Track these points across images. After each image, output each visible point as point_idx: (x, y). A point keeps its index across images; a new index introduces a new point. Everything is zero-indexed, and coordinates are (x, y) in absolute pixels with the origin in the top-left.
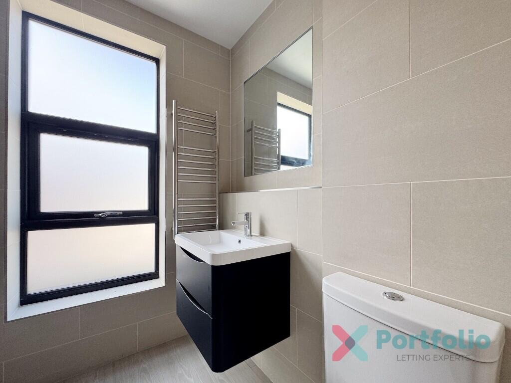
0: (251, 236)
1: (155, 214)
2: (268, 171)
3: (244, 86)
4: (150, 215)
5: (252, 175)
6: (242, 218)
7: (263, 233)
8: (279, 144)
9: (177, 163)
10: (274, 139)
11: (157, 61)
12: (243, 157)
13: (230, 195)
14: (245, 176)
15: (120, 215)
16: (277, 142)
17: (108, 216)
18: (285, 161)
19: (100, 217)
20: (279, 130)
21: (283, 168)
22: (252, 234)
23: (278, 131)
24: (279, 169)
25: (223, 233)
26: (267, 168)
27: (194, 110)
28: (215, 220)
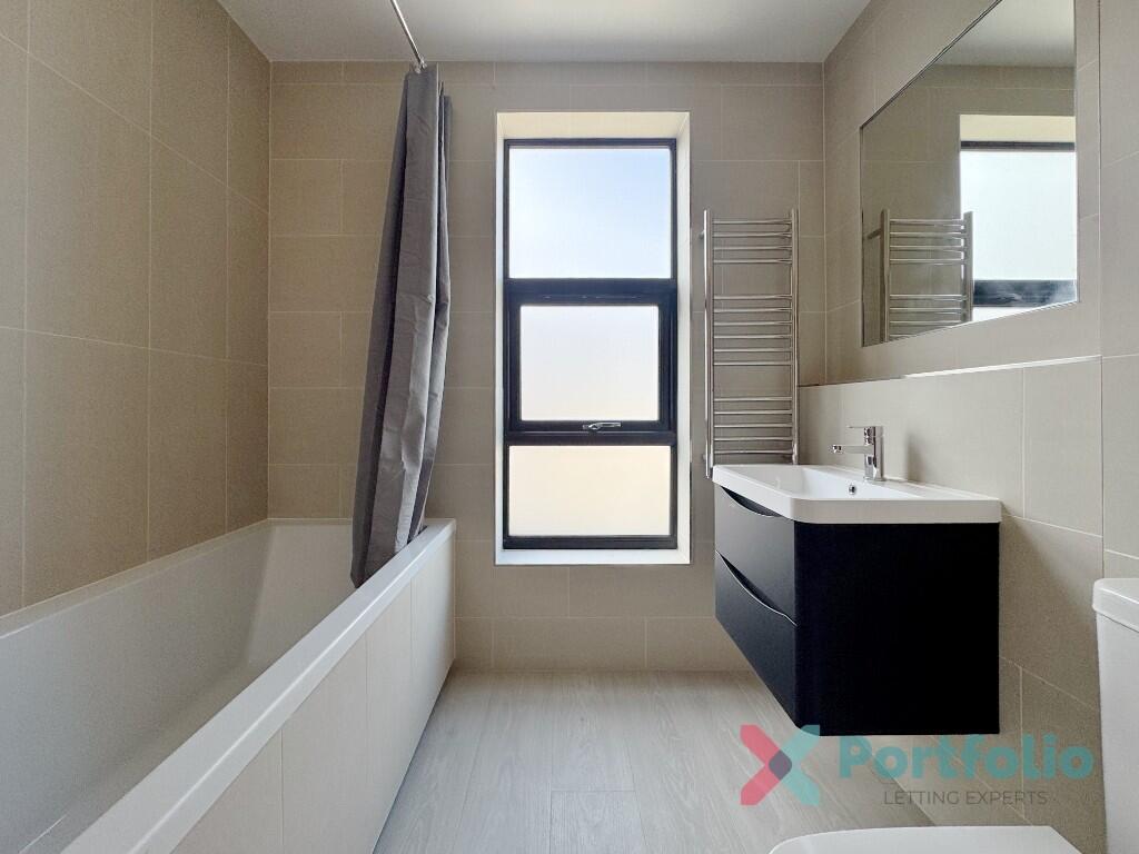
0: (884, 480)
1: (670, 429)
2: (933, 327)
3: (861, 133)
4: (662, 431)
5: (882, 340)
6: (860, 440)
7: (915, 474)
8: (968, 255)
9: (712, 329)
10: (950, 241)
11: (672, 144)
12: (860, 300)
13: (827, 390)
14: (863, 345)
15: (616, 429)
16: (960, 250)
17: (601, 429)
18: (985, 294)
19: (590, 430)
20: (969, 216)
21: (981, 314)
22: (886, 476)
23: (962, 218)
24: (965, 317)
25: (808, 470)
26: (932, 320)
27: (740, 219)
28: (789, 445)
